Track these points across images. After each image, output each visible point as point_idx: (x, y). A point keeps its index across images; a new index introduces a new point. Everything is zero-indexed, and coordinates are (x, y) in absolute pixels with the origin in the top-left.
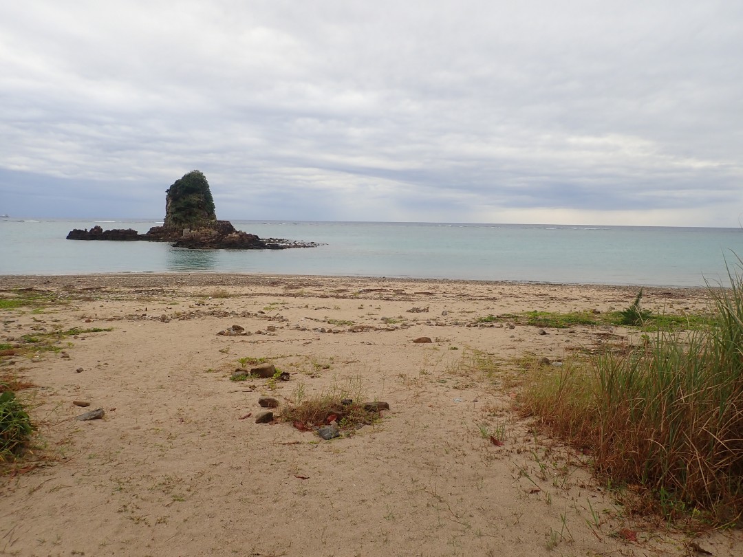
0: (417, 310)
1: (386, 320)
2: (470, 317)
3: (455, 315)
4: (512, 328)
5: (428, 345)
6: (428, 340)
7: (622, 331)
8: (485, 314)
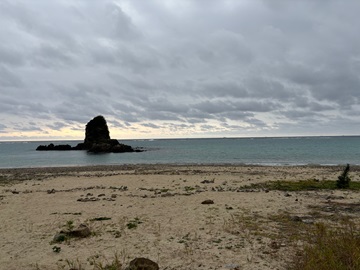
0: (208, 182)
1: (187, 189)
2: (239, 185)
3: (230, 184)
4: (267, 191)
5: (211, 206)
6: (211, 202)
7: (338, 193)
8: (248, 184)
